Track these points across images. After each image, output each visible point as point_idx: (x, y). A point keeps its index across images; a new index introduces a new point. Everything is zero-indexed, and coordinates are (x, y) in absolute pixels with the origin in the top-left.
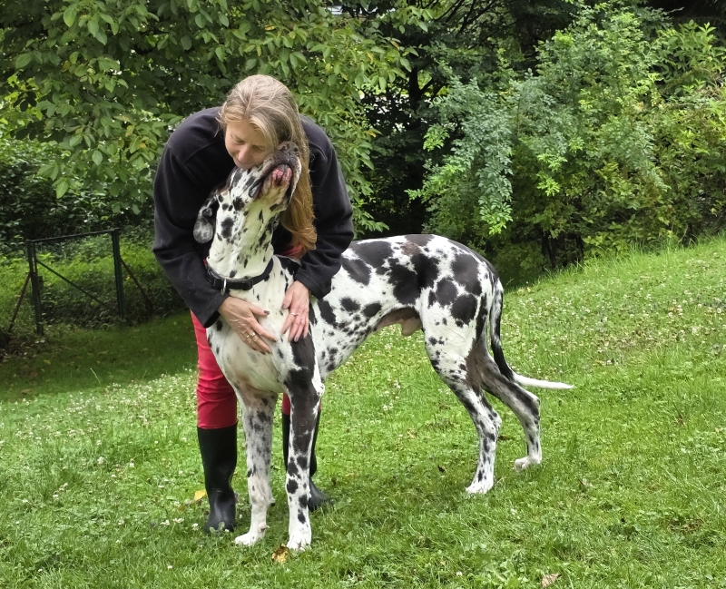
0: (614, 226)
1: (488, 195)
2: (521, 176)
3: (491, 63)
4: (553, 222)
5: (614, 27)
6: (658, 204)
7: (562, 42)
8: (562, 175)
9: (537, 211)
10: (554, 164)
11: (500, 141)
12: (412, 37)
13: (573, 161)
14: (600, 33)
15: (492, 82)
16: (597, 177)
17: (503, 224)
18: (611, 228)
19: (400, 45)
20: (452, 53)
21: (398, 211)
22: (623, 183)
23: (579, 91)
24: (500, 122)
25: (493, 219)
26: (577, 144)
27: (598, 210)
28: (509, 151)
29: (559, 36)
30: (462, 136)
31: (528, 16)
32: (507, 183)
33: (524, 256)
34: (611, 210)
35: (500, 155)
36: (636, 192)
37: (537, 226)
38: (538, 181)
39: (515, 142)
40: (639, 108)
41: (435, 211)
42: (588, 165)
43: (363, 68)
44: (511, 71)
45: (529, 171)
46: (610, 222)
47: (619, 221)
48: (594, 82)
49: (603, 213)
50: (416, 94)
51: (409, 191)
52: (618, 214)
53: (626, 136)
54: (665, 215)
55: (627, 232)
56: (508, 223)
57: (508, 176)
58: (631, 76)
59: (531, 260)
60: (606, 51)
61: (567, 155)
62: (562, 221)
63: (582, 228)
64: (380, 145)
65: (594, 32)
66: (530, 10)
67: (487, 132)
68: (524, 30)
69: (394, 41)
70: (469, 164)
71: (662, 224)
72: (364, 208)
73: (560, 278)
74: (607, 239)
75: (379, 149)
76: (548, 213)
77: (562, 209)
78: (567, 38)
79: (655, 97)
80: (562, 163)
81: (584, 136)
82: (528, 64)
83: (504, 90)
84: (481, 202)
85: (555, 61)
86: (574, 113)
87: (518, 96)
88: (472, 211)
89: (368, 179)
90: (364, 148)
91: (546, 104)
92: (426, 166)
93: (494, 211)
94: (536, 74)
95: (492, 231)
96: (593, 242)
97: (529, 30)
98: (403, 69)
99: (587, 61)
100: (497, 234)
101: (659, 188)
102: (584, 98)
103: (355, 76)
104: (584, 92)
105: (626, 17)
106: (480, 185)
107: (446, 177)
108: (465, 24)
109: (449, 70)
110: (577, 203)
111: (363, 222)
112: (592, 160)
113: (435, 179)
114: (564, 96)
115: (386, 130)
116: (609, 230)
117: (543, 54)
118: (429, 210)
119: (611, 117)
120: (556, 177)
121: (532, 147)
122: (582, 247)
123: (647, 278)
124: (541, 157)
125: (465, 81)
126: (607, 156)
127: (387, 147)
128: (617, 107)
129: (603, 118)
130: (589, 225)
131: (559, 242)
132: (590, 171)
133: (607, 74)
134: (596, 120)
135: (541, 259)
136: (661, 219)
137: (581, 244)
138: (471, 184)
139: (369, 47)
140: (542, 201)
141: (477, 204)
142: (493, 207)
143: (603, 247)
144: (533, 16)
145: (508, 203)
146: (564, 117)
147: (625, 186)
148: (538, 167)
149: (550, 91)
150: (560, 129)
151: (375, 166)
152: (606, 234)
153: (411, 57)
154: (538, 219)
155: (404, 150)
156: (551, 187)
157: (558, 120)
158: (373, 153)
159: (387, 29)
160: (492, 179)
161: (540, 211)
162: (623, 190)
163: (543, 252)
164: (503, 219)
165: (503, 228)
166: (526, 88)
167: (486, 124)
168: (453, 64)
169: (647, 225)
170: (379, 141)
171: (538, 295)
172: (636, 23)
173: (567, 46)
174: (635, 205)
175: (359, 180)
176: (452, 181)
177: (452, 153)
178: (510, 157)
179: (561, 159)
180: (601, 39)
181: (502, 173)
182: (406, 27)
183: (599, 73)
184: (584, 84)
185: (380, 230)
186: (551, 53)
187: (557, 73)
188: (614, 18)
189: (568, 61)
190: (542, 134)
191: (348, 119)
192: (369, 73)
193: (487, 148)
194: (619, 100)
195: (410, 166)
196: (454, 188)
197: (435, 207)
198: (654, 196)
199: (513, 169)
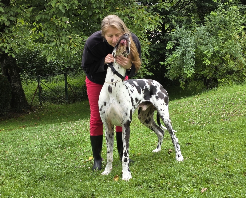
0: (228, 76)
1: (187, 64)
2: (198, 58)
3: (189, 21)
4: (208, 74)
5: (230, 11)
6: (243, 69)
7: (213, 15)
8: (212, 59)
9: (203, 70)
10: (209, 55)
11: (192, 47)
12: (164, 12)
13: (215, 54)
14: (226, 12)
15: (189, 28)
16: (223, 60)
17: (191, 74)
18: (227, 76)
19: (159, 15)
20: (176, 18)
21: (157, 69)
22: (232, 62)
23: (218, 31)
24: (191, 41)
25: (188, 72)
26: (217, 48)
27: (223, 71)
28: (194, 50)
29: (212, 13)
30: (179, 45)
31: (202, 6)
32: (193, 60)
33: (198, 85)
34: (227, 70)
35: (191, 51)
36: (236, 65)
37: (203, 75)
38: (203, 60)
39: (196, 47)
40: (238, 37)
41: (169, 69)
42: (220, 55)
43: (147, 22)
44: (195, 24)
45: (200, 57)
46: (227, 75)
47: (229, 74)
48: (223, 28)
49: (224, 71)
50: (164, 31)
51: (161, 62)
52: (229, 72)
53: (233, 46)
55: (232, 78)
56: (193, 74)
57: (194, 58)
58: (235, 26)
59: (200, 86)
60: (227, 18)
61: (213, 52)
62: (211, 74)
63: (217, 76)
64: (152, 47)
65: (224, 12)
66: (203, 4)
67: (187, 44)
68: (200, 11)
69: (158, 13)
70: (181, 54)
71: (244, 76)
72: (146, 68)
73: (209, 92)
74: (226, 80)
75: (151, 49)
76: (206, 71)
77: (211, 70)
78: (214, 14)
79: (243, 34)
80: (212, 54)
81: (219, 46)
82: (201, 22)
83: (193, 30)
84: (184, 67)
85: (210, 21)
86: (216, 38)
87: (198, 32)
88: (181, 70)
89: (147, 58)
90: (146, 48)
91: (207, 35)
92: (167, 55)
93: (189, 70)
94: (204, 25)
95: (188, 76)
96: (221, 81)
97: (202, 11)
98: (160, 23)
99: (221, 21)
100: (189, 77)
101: (244, 64)
102: (220, 33)
103: (144, 25)
104: (220, 31)
105: (235, 7)
106: (184, 61)
107: (173, 58)
108: (181, 8)
109: (175, 23)
110: (216, 68)
111: (145, 72)
112: (222, 54)
113: (170, 59)
114: (213, 33)
115: (154, 43)
116: (226, 77)
117: (207, 19)
118: (167, 69)
119: (228, 40)
120: (209, 59)
121: (202, 49)
122: (217, 82)
123: (239, 93)
124: (205, 52)
125: (180, 27)
126: (226, 53)
127: (154, 48)
128: (231, 37)
129: (226, 40)
130: (220, 75)
131: (209, 81)
132: (221, 57)
133: (228, 26)
134: (223, 41)
135: (203, 86)
136: (244, 74)
137: (217, 81)
138: (181, 61)
139: (149, 15)
140: (204, 67)
141: (183, 67)
142: (188, 68)
143: (224, 82)
144: (203, 6)
145: (193, 67)
146: (213, 39)
147: (232, 63)
148: (204, 56)
149: (208, 31)
150: (211, 43)
151: (150, 54)
152: (225, 78)
153: (163, 19)
154: (203, 73)
155: (159, 49)
156: (208, 62)
157: (211, 40)
158: (149, 50)
159: (155, 10)
160: (188, 59)
162: (231, 64)
163: (204, 84)
164: (191, 72)
165: (191, 75)
166: (200, 30)
167: (187, 41)
168: (177, 21)
169: (239, 76)
170: (151, 46)
171: (202, 98)
172: (238, 9)
173: (215, 16)
174: (235, 69)
175: (145, 59)
176: (175, 59)
177: (176, 50)
178: (195, 52)
179: (211, 53)
180: (226, 14)
181: (192, 57)
182: (162, 9)
183: (225, 25)
184: (220, 29)
185: (151, 75)
186: (209, 18)
187: (211, 25)
188: (231, 7)
189: (215, 21)
190: (205, 45)
191: (142, 39)
192: (149, 24)
193: (187, 49)
194: (231, 34)
195: (161, 54)
196: (176, 62)
197: (169, 68)
198: (242, 66)
199: (195, 56)
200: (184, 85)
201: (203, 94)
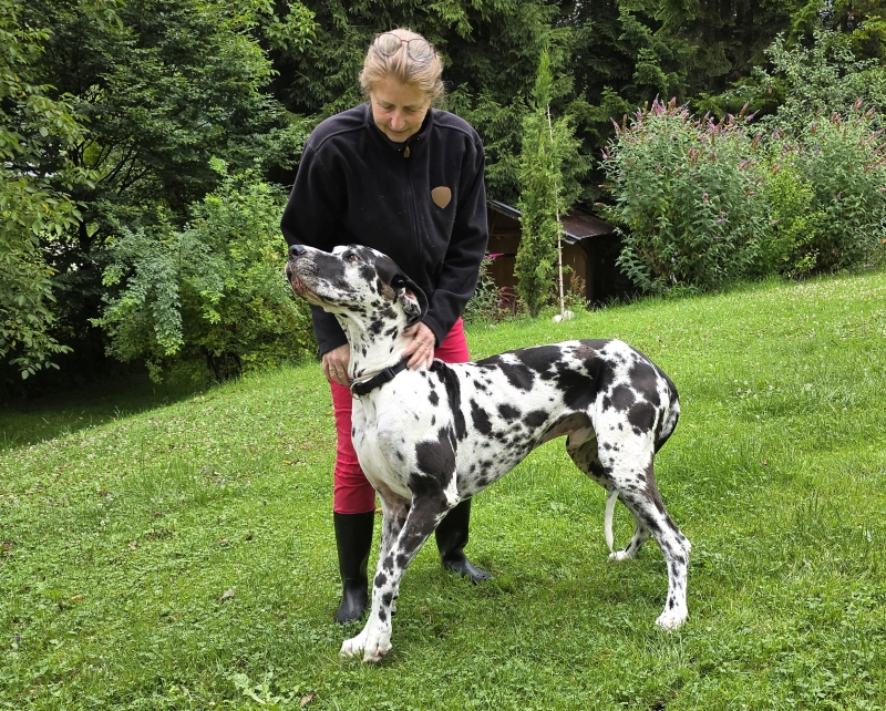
0: (263, 346)
1: (161, 323)
2: (187, 308)
4: (216, 343)
5: (254, 194)
6: (297, 330)
7: (213, 203)
8: (222, 306)
9: (202, 335)
10: (215, 299)
11: (168, 280)
12: (80, 193)
13: (230, 296)
14: (242, 198)
15: (154, 233)
16: (248, 310)
17: (176, 347)
18: (261, 348)
19: (71, 199)
20: (116, 208)
21: (78, 335)
22: (269, 314)
23: (228, 242)
24: (166, 265)
25: (168, 343)
26: (232, 283)
27: (250, 334)
28: (176, 288)
29: (209, 198)
30: (135, 275)
31: (176, 184)
32: (177, 314)
33: (194, 370)
34: (259, 334)
35: (169, 291)
36: (278, 321)
37: (203, 347)
38: (202, 312)
39: (180, 282)
40: (275, 256)
41: (115, 336)
42: (241, 300)
43: (39, 216)
44: (170, 225)
45: (193, 303)
46: (260, 343)
47: (267, 342)
48: (239, 236)
49: (254, 337)
50: (85, 241)
51: (91, 320)
52: (265, 337)
53: (269, 278)
54: (302, 337)
55: (274, 351)
56: (181, 346)
57: (177, 308)
58: (268, 231)
59: (199, 374)
60: (246, 212)
61: (224, 292)
62: (223, 343)
63: (239, 348)
64: (59, 281)
65: (236, 196)
67: (155, 272)
68: (173, 195)
69: (65, 195)
70: (143, 298)
71: (300, 345)
72: (46, 332)
73: (227, 387)
74: (259, 356)
75: (59, 285)
76: (212, 337)
77: (222, 333)
78: (216, 200)
80: (221, 298)
81: (236, 276)
82: (180, 224)
83: (165, 239)
84: (156, 329)
85: (206, 218)
86: (226, 259)
87: (178, 244)
88: (148, 335)
89: (50, 310)
90: (45, 285)
91: (204, 252)
92: (103, 299)
93: (168, 336)
94: (192, 228)
95: (168, 353)
96: (248, 358)
97: (177, 194)
98: (76, 218)
99: (232, 220)
100: (172, 355)
101: (297, 317)
102: (233, 247)
103: (32, 223)
104: (232, 243)
105: (264, 187)
106: (155, 315)
107: (124, 307)
108: (123, 188)
109: (116, 222)
110: (233, 327)
111: (49, 346)
112: (243, 296)
113: (115, 310)
115: (63, 267)
116: (259, 350)
117: (196, 212)
119: (255, 263)
120: (216, 309)
121: (195, 285)
122: (239, 363)
124: (204, 293)
125: (133, 230)
126: (254, 293)
127: (65, 283)
128: (259, 255)
129: (248, 263)
130: (244, 345)
131: (220, 360)
132: (242, 305)
133: (249, 230)
135: (208, 372)
136: (299, 340)
137: (238, 360)
138: (144, 314)
139: (43, 198)
140: (206, 327)
141: (152, 330)
142: (167, 333)
143: (257, 362)
144: (181, 183)
145: (179, 329)
146: (217, 261)
147: (270, 316)
148: (201, 300)
149: (205, 241)
150: (217, 271)
151: (57, 299)
152: (258, 353)
153: (80, 208)
154: (203, 341)
155: (81, 286)
156: (213, 317)
157: (215, 264)
158: (54, 288)
159: (57, 185)
160: (164, 310)
161: (205, 336)
162: (269, 319)
163: (209, 367)
164: (176, 343)
165: (177, 350)
166: (188, 238)
167: (154, 265)
168: (119, 216)
169: (289, 345)
170: (57, 278)
171: (214, 403)
172: (268, 192)
173: (217, 207)
174: (279, 331)
175: (44, 311)
176: (130, 311)
177: (128, 289)
178: (179, 293)
179: (220, 294)
180: (243, 202)
181: (172, 306)
182: (74, 185)
183: (242, 228)
184: (231, 237)
185: (66, 352)
186: (202, 211)
187: (208, 226)
188: (251, 187)
189: (218, 218)
190: (202, 275)
191: (27, 260)
192: (45, 221)
193: (158, 286)
194: (261, 249)
195: (86, 298)
196: (130, 317)
197: (114, 332)
198: (293, 323)
199: (181, 302)
200: (159, 373)
201: (211, 393)
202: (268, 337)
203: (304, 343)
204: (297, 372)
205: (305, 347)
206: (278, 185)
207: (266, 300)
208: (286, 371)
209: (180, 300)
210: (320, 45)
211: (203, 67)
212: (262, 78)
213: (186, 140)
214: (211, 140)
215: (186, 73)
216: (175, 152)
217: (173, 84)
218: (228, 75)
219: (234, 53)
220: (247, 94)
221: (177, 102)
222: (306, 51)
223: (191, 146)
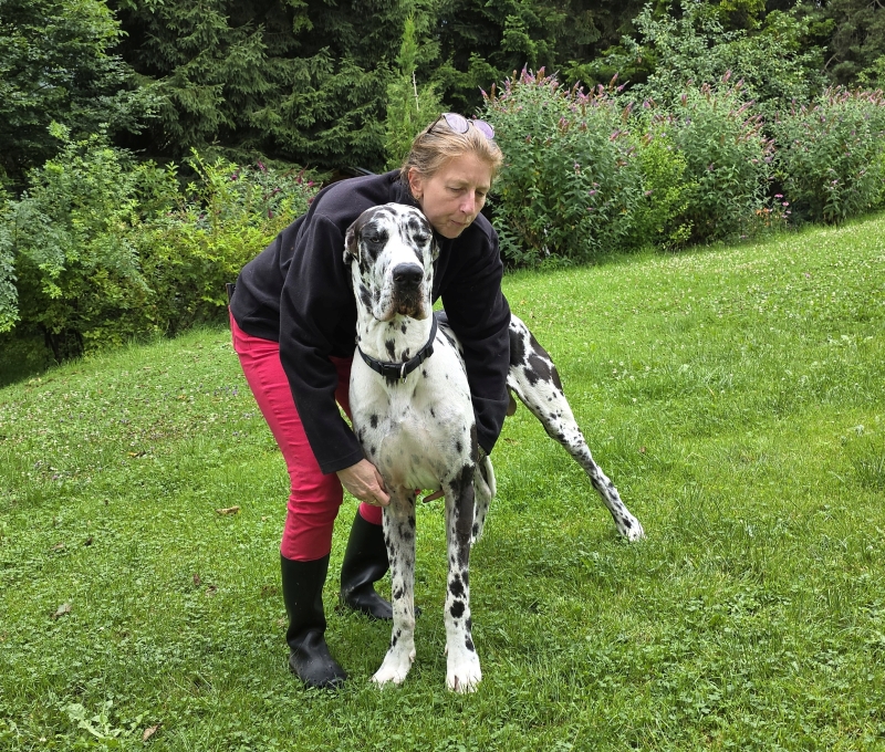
0: (108, 322)
5: (98, 161)
6: (145, 305)
7: (54, 170)
8: (62, 281)
9: (40, 311)
10: (55, 272)
13: (71, 269)
14: (85, 164)
16: (92, 283)
17: (11, 323)
18: (106, 324)
22: (114, 288)
23: (70, 212)
25: (3, 319)
26: (73, 256)
27: (94, 310)
28: (12, 260)
29: (48, 165)
31: (13, 148)
32: (12, 287)
33: (31, 349)
34: (104, 309)
35: (4, 264)
36: (125, 295)
37: (41, 323)
38: (42, 286)
39: (16, 254)
40: (122, 226)
42: (83, 273)
44: (5, 193)
45: (30, 277)
46: (104, 320)
47: (112, 318)
48: (82, 204)
49: (97, 312)
52: (110, 312)
53: (115, 250)
54: (150, 313)
55: (120, 327)
56: (16, 322)
57: (13, 281)
58: (113, 201)
59: (36, 352)
60: (91, 180)
61: (65, 265)
62: (63, 319)
63: (81, 325)
65: (79, 164)
66: (17, 143)
71: (150, 321)
73: (67, 368)
74: (103, 333)
76: (50, 313)
77: (62, 309)
78: (57, 168)
79: (135, 219)
80: (62, 272)
81: (78, 249)
82: (19, 189)
86: (67, 230)
87: (15, 214)
91: (43, 222)
93: (2, 312)
94: (30, 196)
96: (91, 336)
99: (74, 188)
100: (6, 332)
101: (146, 291)
102: (75, 217)
104: (74, 212)
105: (109, 153)
110: (74, 303)
112: (86, 269)
114: (62, 217)
116: (104, 326)
117: (35, 180)
119: (100, 234)
120: (56, 282)
121: (33, 257)
122: (81, 341)
124: (42, 266)
126: (98, 266)
128: (105, 225)
129: (92, 234)
130: (86, 321)
131: (60, 338)
132: (85, 278)
133: (94, 199)
134: (87, 236)
135: (46, 351)
136: (148, 316)
137: (80, 338)
140: (45, 302)
143: (100, 339)
144: (19, 148)
145: (15, 304)
146: (59, 232)
147: (116, 290)
148: (40, 274)
149: (45, 211)
150: (57, 243)
152: (102, 329)
154: (41, 318)
156: (55, 292)
157: (55, 235)
161: (44, 312)
162: (114, 293)
163: (47, 345)
164: (11, 319)
165: (11, 326)
166: (25, 207)
169: (136, 321)
171: (52, 386)
172: (115, 158)
173: (58, 174)
174: (125, 306)
178: (14, 266)
179: (60, 268)
180: (86, 169)
181: (7, 279)
183: (84, 197)
184: (74, 206)
186: (42, 179)
187: (49, 195)
188: (96, 154)
189: (59, 186)
190: (40, 247)
194: (106, 220)
198: (142, 298)
199: (16, 275)
201: (50, 374)
202: (113, 312)
203: (153, 319)
204: (146, 351)
205: (154, 323)
206: (126, 150)
207: (111, 273)
208: (132, 350)
209: (14, 273)
210: (172, 6)
211: (45, 26)
212: (109, 39)
213: (25, 102)
214: (53, 102)
215: (26, 33)
216: (13, 115)
217: (11, 44)
218: (72, 35)
219: (79, 13)
220: (92, 55)
221: (16, 63)
222: (158, 11)
223: (30, 108)
